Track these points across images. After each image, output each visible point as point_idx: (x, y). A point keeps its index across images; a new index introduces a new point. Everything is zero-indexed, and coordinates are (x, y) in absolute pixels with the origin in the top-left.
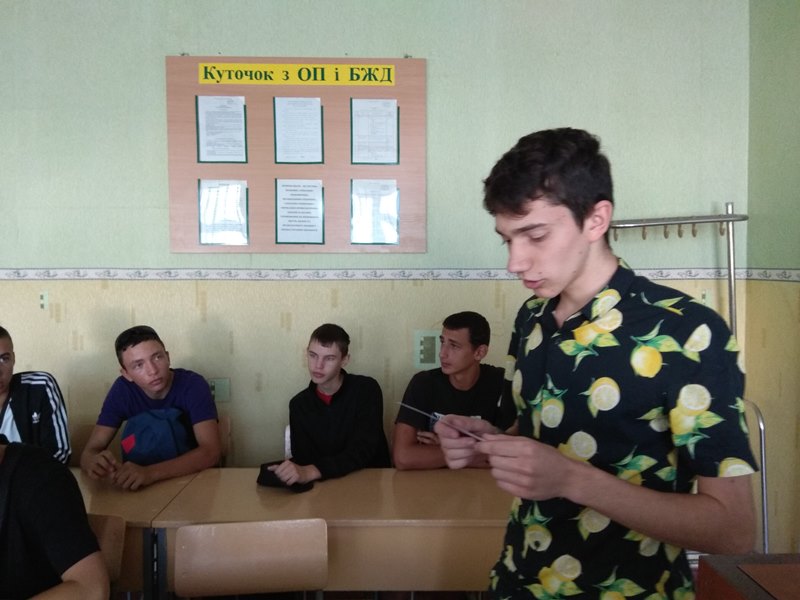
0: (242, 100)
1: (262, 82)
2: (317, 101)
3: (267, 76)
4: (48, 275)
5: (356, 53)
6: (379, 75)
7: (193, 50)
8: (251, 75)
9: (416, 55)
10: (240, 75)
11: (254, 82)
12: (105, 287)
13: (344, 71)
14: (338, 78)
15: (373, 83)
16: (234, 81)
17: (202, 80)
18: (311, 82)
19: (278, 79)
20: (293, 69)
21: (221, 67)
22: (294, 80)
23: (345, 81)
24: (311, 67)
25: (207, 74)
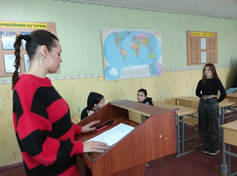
1: (199, 36)
2: (205, 39)
3: (199, 35)
4: (171, 71)
5: (209, 31)
6: (212, 35)
7: (190, 30)
8: (198, 34)
9: (216, 32)
10: (196, 34)
11: (198, 36)
12: (179, 72)
13: (208, 34)
15: (212, 36)
16: (195, 36)
17: (192, 35)
18: (205, 36)
19: (201, 35)
20: (203, 33)
21: (194, 33)
22: (203, 35)
23: (208, 36)
24: (205, 33)
25: (192, 34)
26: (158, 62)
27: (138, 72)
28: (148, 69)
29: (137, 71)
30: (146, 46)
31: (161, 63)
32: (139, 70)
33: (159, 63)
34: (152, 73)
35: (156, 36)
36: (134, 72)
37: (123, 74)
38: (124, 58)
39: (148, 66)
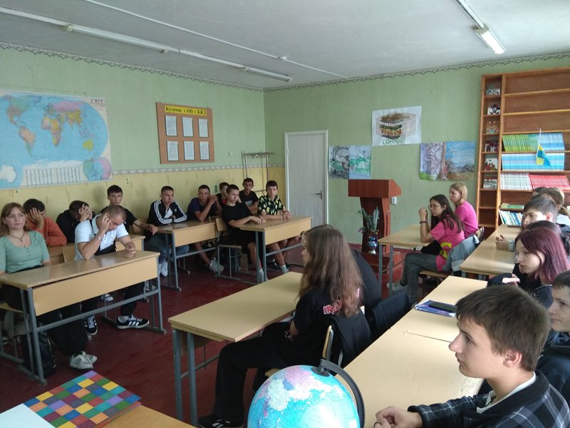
0: (175, 117)
2: (191, 119)
3: (180, 111)
4: (129, 173)
5: (198, 106)
6: (203, 112)
7: (162, 102)
8: (177, 111)
9: (210, 107)
10: (174, 110)
12: (144, 176)
13: (197, 110)
14: (195, 112)
15: (202, 114)
16: (173, 112)
17: (166, 111)
18: (190, 113)
19: (183, 112)
20: (186, 109)
21: (171, 107)
22: (186, 113)
23: (197, 114)
24: (190, 109)
25: (167, 109)
26: (102, 156)
27: (61, 173)
28: (81, 168)
29: (59, 171)
30: (75, 126)
31: (109, 158)
32: (63, 170)
33: (105, 158)
34: (90, 176)
35: (96, 108)
36: (52, 173)
37: (27, 177)
38: (29, 147)
39: (82, 163)
